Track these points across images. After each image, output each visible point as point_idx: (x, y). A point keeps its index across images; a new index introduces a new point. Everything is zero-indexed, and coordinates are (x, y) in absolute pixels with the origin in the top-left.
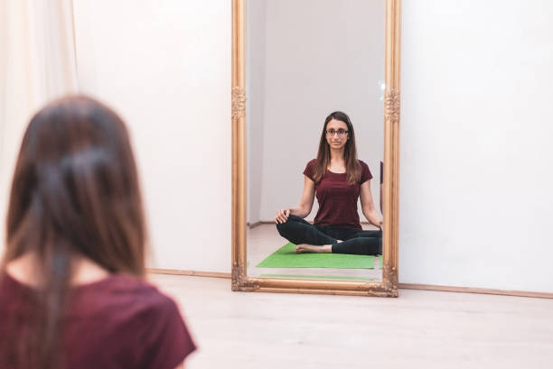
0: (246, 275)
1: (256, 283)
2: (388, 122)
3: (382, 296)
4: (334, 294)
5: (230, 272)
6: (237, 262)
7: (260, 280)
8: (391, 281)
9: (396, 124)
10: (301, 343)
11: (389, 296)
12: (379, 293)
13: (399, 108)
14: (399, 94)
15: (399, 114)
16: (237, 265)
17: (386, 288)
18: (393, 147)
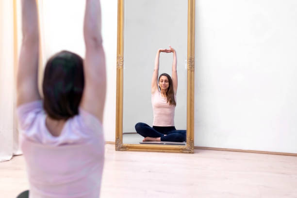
0: (122, 143)
1: (127, 147)
2: (189, 71)
3: (187, 153)
4: (164, 152)
5: (115, 141)
6: (118, 136)
7: (129, 145)
8: (191, 145)
9: (193, 72)
10: (150, 172)
11: (190, 153)
12: (185, 151)
13: (194, 65)
14: (194, 58)
15: (194, 67)
16: (118, 138)
17: (188, 149)
18: (191, 83)
